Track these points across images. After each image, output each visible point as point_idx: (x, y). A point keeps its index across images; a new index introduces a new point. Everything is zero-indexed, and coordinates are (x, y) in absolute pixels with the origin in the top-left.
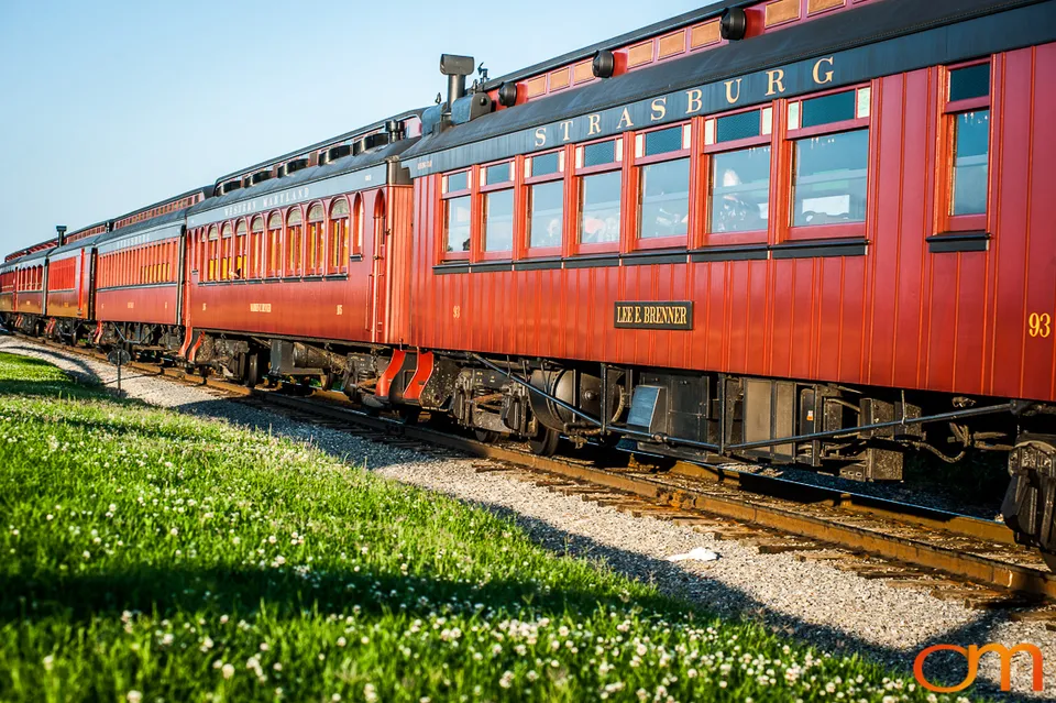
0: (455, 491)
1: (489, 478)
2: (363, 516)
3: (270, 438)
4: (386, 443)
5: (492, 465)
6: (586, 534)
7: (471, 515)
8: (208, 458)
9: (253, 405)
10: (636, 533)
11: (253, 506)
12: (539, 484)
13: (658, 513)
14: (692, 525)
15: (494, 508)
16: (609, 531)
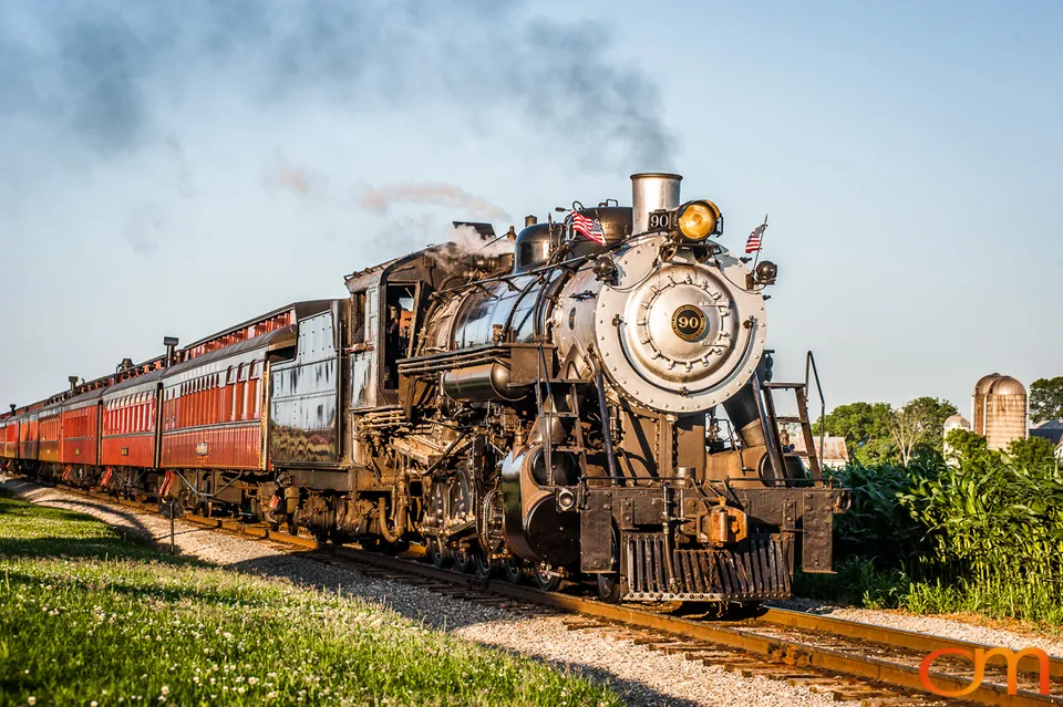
0: (545, 652)
1: (584, 637)
2: (443, 688)
3: (340, 599)
4: (467, 599)
5: (586, 621)
6: (692, 697)
7: (563, 682)
8: (271, 626)
9: (318, 560)
10: (747, 695)
11: (321, 682)
12: (638, 642)
13: (769, 671)
14: (808, 684)
15: (588, 671)
16: (716, 694)
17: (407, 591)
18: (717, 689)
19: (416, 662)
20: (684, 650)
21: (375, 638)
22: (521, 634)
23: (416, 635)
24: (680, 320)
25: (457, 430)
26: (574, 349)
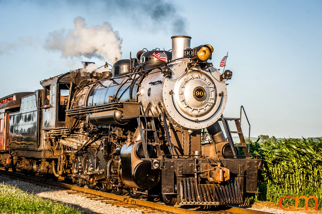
17: (22, 183)
18: (109, 210)
19: (25, 203)
20: (100, 200)
21: (13, 196)
22: (55, 195)
23: (25, 195)
24: (196, 93)
25: (88, 136)
26: (150, 104)
